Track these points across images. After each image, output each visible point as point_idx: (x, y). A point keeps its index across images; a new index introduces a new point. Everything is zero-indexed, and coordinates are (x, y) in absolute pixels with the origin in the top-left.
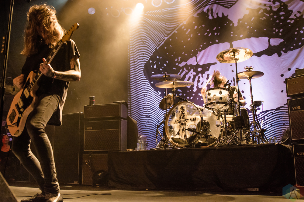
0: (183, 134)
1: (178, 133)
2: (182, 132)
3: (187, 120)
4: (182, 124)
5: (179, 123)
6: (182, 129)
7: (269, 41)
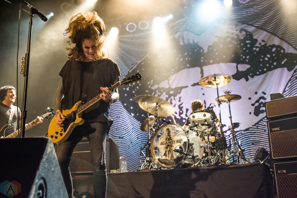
0: (170, 155)
1: (165, 155)
2: (169, 153)
3: (173, 142)
4: (168, 145)
5: (165, 145)
7: (237, 67)
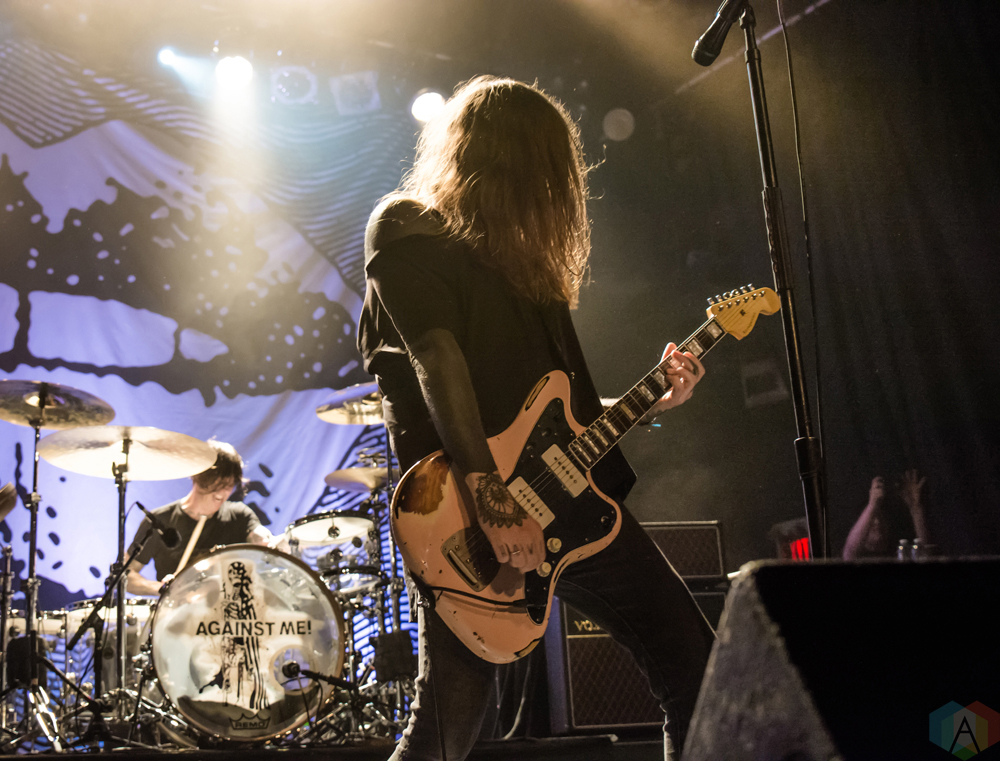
0: (247, 687)
1: (219, 680)
3: (266, 628)
4: (239, 641)
6: (240, 665)
7: (177, 336)
